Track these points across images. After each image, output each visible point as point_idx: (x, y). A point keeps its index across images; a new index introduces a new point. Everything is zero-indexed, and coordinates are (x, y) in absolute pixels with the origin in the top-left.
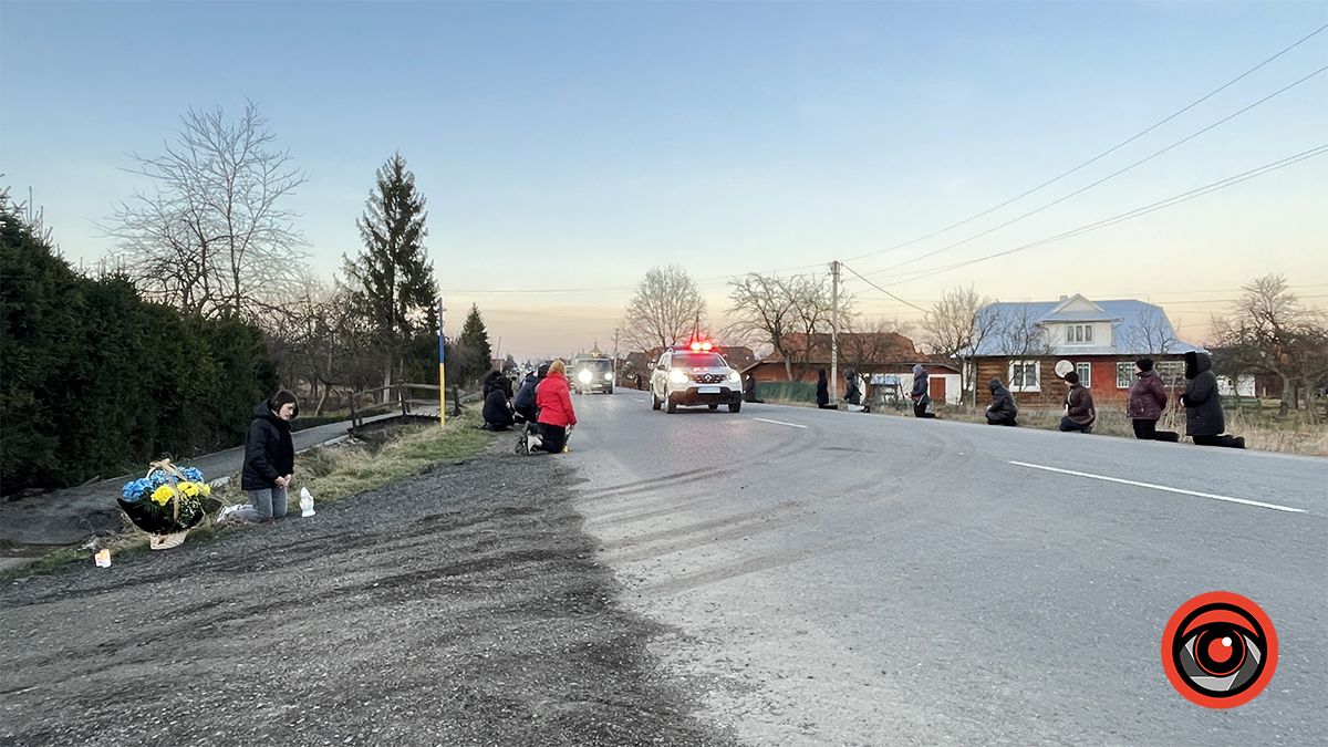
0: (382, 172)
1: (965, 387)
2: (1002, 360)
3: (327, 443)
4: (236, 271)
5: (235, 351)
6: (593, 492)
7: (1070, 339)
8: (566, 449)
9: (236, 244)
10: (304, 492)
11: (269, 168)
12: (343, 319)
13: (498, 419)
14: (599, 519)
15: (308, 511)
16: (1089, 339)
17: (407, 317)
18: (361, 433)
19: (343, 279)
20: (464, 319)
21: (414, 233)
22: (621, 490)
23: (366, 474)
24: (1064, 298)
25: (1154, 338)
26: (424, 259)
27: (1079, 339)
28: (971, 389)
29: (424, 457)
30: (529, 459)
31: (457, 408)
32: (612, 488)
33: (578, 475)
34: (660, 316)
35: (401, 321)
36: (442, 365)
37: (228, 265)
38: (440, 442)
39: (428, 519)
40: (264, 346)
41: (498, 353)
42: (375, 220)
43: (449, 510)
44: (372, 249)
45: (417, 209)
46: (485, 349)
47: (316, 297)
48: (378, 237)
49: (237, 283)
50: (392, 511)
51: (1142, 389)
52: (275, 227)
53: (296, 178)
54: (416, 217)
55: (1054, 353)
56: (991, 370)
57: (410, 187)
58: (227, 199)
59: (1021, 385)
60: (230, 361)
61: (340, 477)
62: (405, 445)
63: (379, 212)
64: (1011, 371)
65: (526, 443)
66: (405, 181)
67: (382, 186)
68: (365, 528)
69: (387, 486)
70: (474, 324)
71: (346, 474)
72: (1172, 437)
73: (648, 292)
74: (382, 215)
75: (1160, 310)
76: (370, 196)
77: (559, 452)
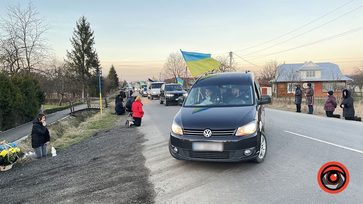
0: (78, 22)
1: (273, 92)
2: (285, 83)
3: (62, 119)
4: (28, 59)
5: (29, 90)
6: (150, 145)
7: (307, 76)
8: (141, 125)
9: (28, 50)
10: (53, 148)
11: (38, 24)
12: (67, 73)
13: (120, 111)
14: (151, 159)
15: (54, 152)
16: (314, 76)
17: (89, 71)
18: (74, 114)
19: (66, 58)
20: (109, 70)
21: (90, 43)
22: (159, 145)
23: (75, 137)
24: (306, 62)
25: (335, 76)
26: (95, 52)
27: (311, 76)
28: (275, 93)
29: (95, 128)
30: (130, 129)
31: (106, 105)
32: (156, 144)
33: (145, 138)
34: (174, 68)
35: (87, 73)
36: (100, 94)
37: (26, 57)
38: (100, 121)
39: (95, 159)
40: (39, 86)
42: (76, 39)
43: (103, 155)
44: (76, 48)
45: (91, 35)
46: (117, 79)
47: (57, 66)
48: (77, 44)
49: (29, 63)
50: (82, 154)
51: (329, 101)
52: (41, 44)
53: (48, 27)
54: (91, 38)
55: (302, 81)
56: (282, 86)
57: (89, 27)
58: (24, 34)
59: (291, 91)
60: (27, 93)
61: (65, 138)
62: (88, 122)
63: (78, 36)
64: (288, 87)
65: (129, 123)
66: (86, 25)
67: (78, 27)
68: (73, 163)
69: (82, 142)
70: (113, 71)
71: (68, 137)
72: (338, 116)
73: (170, 61)
74: (79, 37)
75: (337, 66)
76: (74, 30)
77: (140, 126)
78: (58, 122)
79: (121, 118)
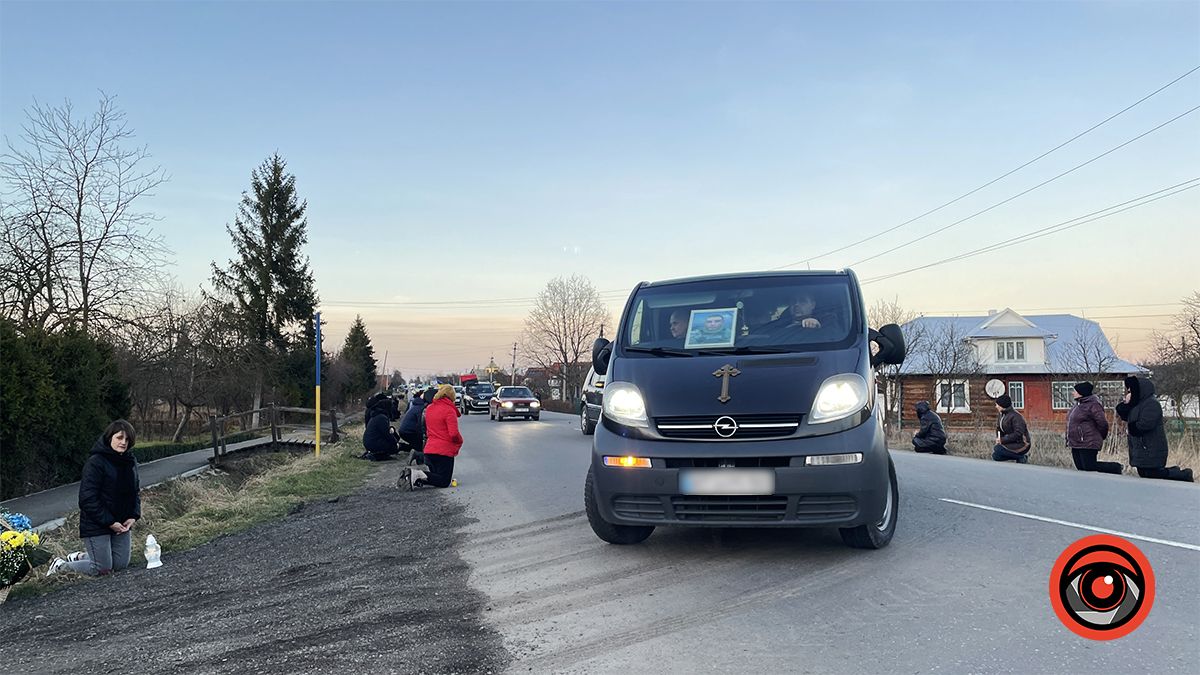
0: (258, 173)
1: (889, 408)
2: (928, 379)
3: (184, 475)
4: (85, 280)
5: (80, 373)
6: (484, 534)
7: (1000, 356)
8: (454, 484)
9: (86, 251)
10: (151, 540)
11: (124, 167)
12: (208, 335)
13: (380, 448)
14: (487, 569)
15: (154, 561)
16: (1021, 356)
17: (283, 331)
18: (223, 463)
19: (211, 289)
20: (346, 332)
21: (293, 241)
22: (513, 533)
23: (226, 515)
24: (993, 313)
25: (1091, 357)
26: (305, 268)
27: (1011, 357)
28: (895, 409)
29: (295, 493)
30: (413, 495)
31: (334, 432)
32: (504, 530)
33: (468, 515)
34: (562, 329)
35: (276, 335)
36: (318, 388)
37: (77, 274)
38: (313, 474)
39: (293, 571)
40: (114, 366)
41: (384, 367)
42: (248, 226)
43: (319, 559)
44: (245, 256)
45: (298, 214)
46: (370, 365)
47: (179, 310)
48: (251, 245)
49: (86, 295)
50: (251, 561)
51: (1081, 416)
52: (131, 232)
53: (157, 177)
54: (296, 223)
55: (984, 371)
56: (917, 390)
57: (289, 190)
58: (77, 201)
59: (949, 406)
60: (74, 382)
61: (194, 519)
62: (274, 478)
63: (253, 215)
64: (938, 390)
65: (409, 475)
66: (283, 184)
67: (258, 187)
68: (219, 583)
69: (250, 529)
70: (358, 338)
71: (202, 515)
72: (1114, 468)
73: (549, 304)
74: (259, 221)
75: (1097, 324)
76: (243, 199)
77: (446, 486)
78: (170, 484)
79: (383, 468)
